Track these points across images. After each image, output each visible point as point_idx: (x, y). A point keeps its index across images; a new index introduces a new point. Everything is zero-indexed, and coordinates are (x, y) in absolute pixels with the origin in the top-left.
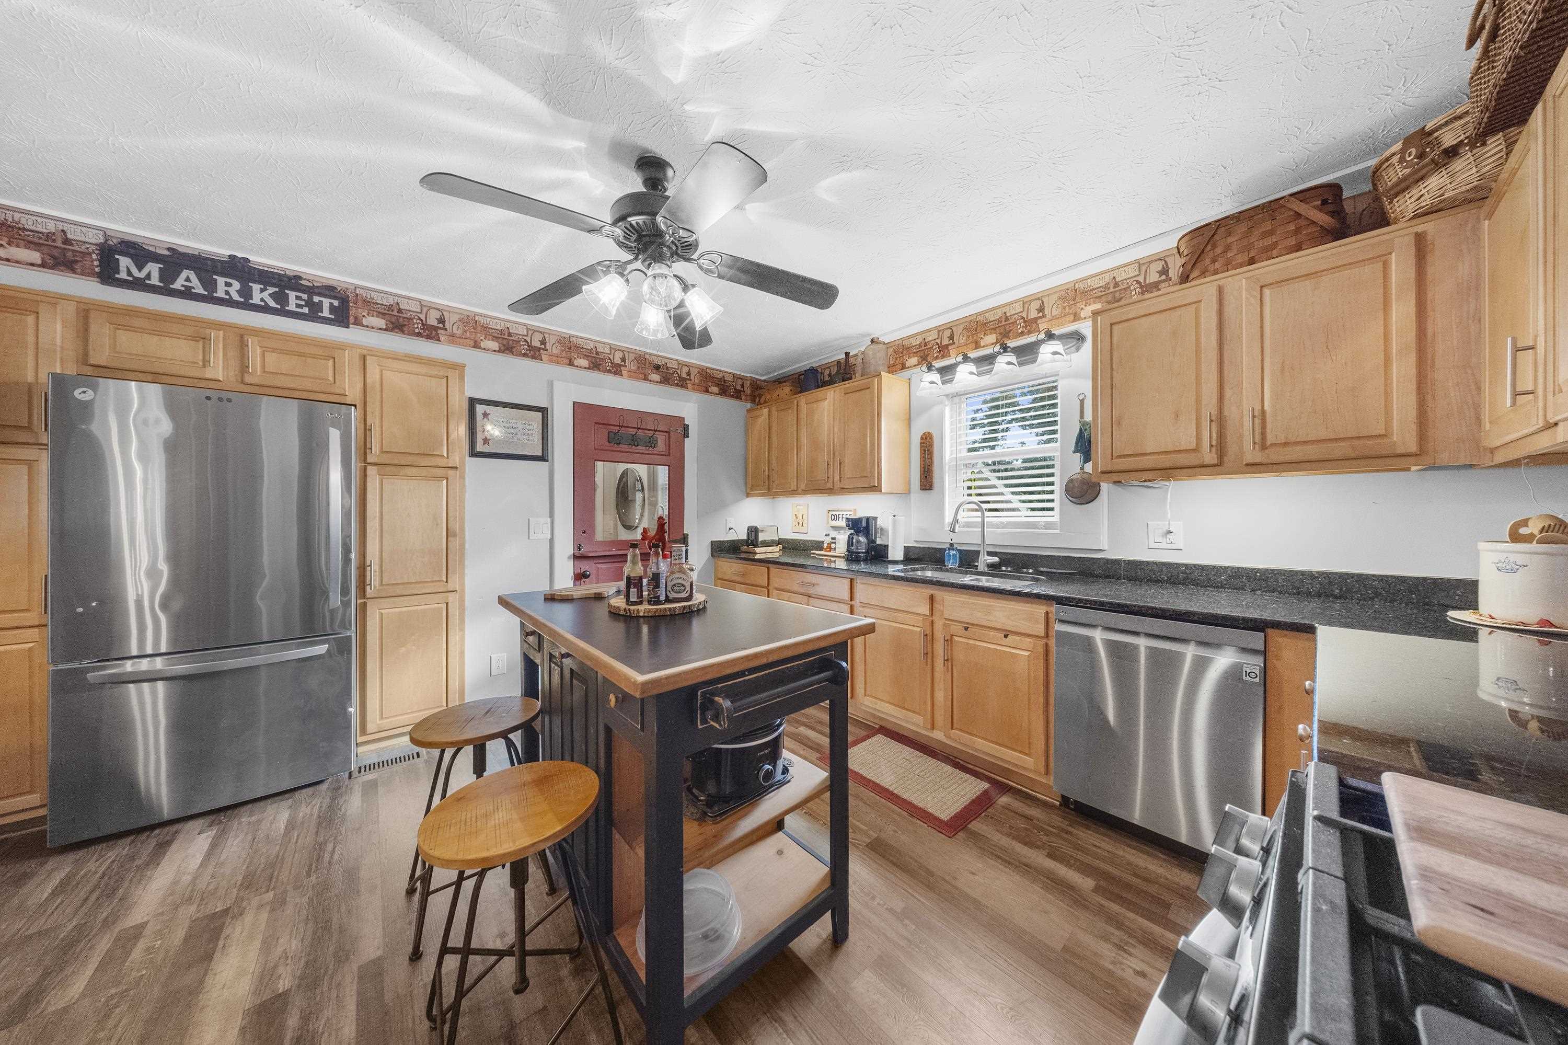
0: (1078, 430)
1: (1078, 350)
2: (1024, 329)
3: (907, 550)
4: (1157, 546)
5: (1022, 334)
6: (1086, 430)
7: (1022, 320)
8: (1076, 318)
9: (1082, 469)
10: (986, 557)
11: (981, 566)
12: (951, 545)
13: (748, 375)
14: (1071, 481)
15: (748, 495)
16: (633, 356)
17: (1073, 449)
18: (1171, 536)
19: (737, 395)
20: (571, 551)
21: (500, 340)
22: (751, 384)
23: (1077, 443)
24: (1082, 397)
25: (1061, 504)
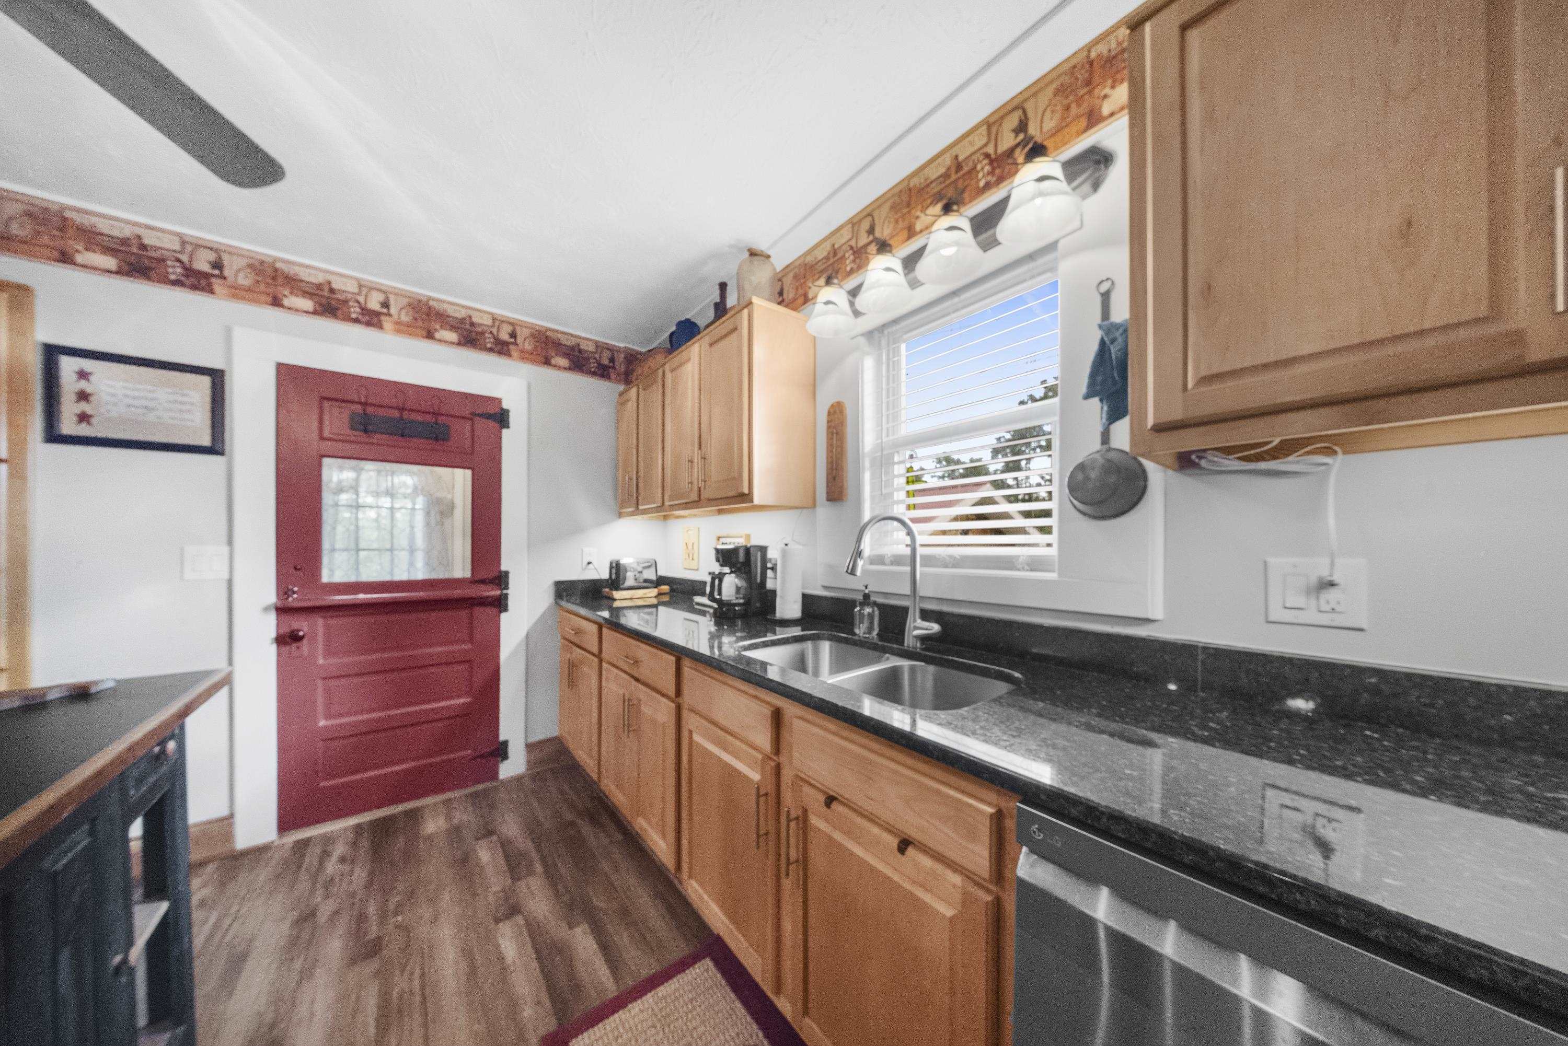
0: (1094, 347)
1: (1096, 186)
2: (989, 178)
3: (808, 600)
4: (1289, 616)
5: (988, 186)
6: (1113, 341)
7: (986, 161)
8: (1093, 119)
9: (1105, 438)
10: (919, 623)
11: (910, 641)
12: (866, 596)
13: (622, 345)
14: (1081, 467)
15: (620, 515)
16: (405, 301)
17: (1084, 389)
18: (1331, 595)
19: (603, 372)
20: (271, 598)
21: (120, 255)
22: (625, 358)
23: (1093, 376)
24: (1105, 287)
25: (1061, 521)
